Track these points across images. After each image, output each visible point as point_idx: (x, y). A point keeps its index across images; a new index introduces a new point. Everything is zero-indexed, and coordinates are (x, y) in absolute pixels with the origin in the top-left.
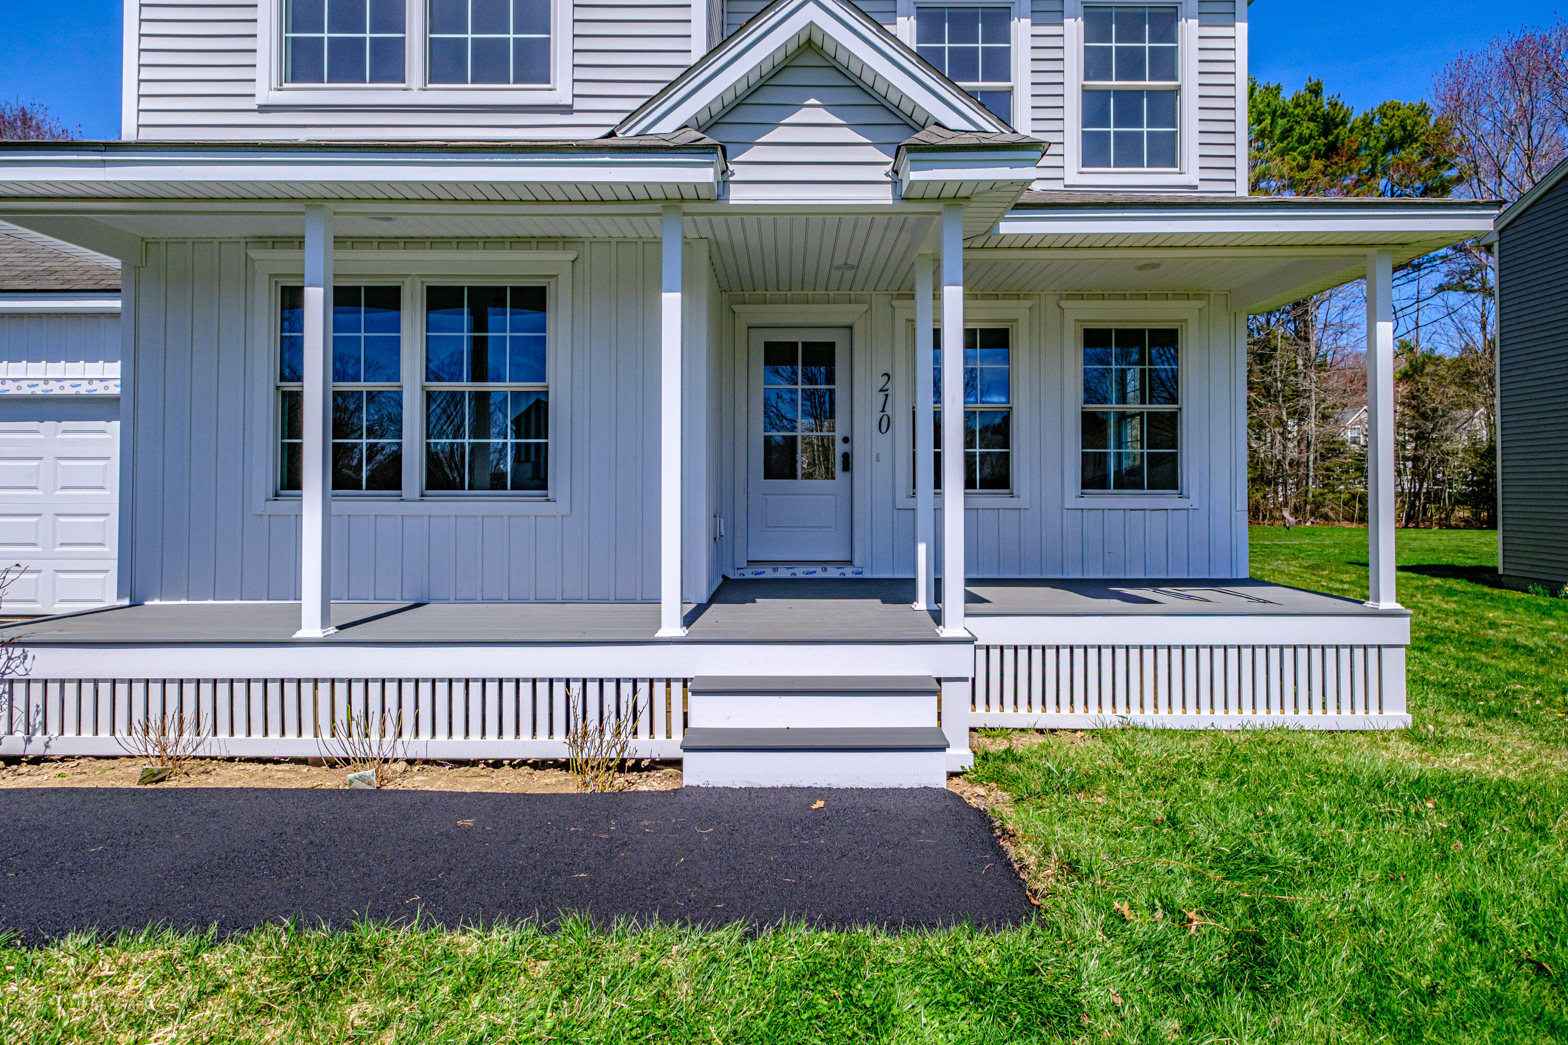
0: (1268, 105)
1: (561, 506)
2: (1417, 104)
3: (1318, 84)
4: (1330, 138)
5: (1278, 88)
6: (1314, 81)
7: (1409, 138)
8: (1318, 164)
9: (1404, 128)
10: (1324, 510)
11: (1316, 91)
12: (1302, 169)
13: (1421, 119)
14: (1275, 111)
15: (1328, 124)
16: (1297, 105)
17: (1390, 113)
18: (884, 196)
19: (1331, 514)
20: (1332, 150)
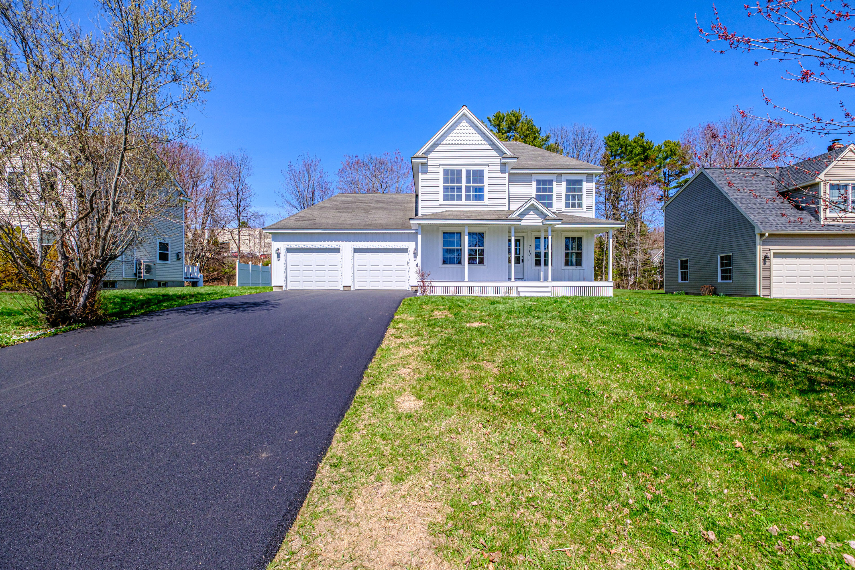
0: (624, 142)
1: (486, 266)
2: (676, 141)
3: (643, 134)
4: (646, 154)
5: (628, 136)
6: (641, 132)
7: (673, 153)
8: (641, 163)
9: (671, 151)
10: (642, 285)
11: (642, 136)
12: (636, 165)
13: (677, 147)
14: (626, 145)
15: (645, 150)
16: (635, 142)
17: (667, 144)
18: (541, 224)
19: (644, 286)
20: (646, 158)
